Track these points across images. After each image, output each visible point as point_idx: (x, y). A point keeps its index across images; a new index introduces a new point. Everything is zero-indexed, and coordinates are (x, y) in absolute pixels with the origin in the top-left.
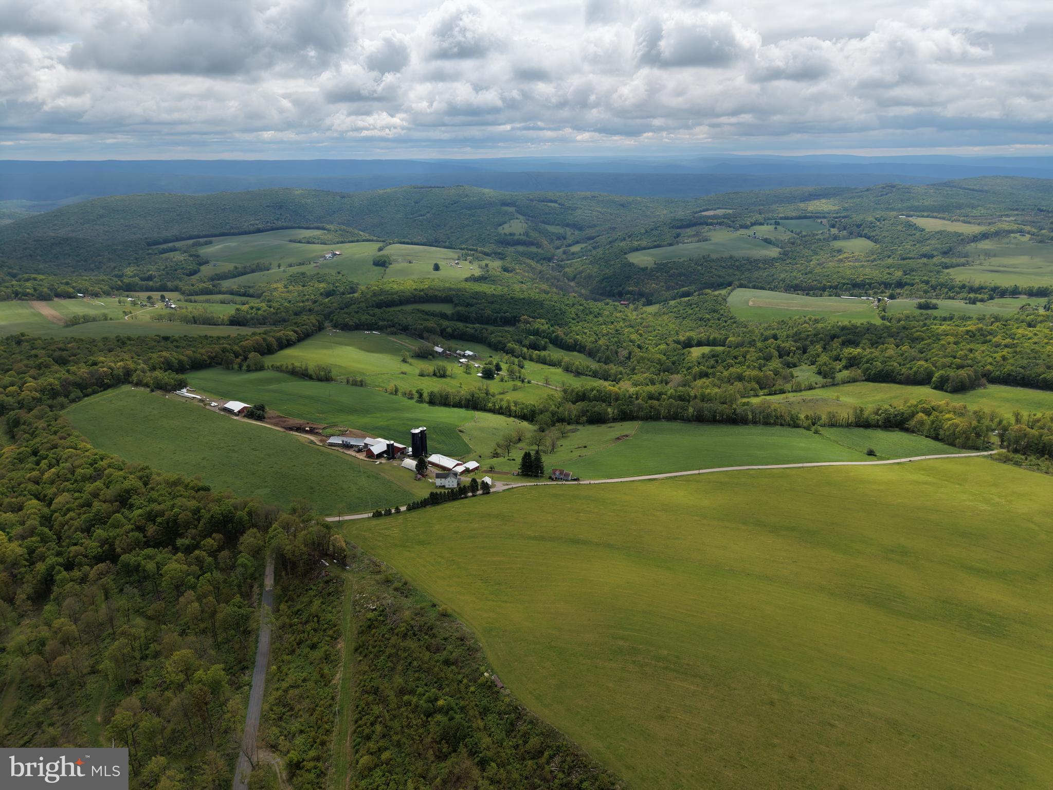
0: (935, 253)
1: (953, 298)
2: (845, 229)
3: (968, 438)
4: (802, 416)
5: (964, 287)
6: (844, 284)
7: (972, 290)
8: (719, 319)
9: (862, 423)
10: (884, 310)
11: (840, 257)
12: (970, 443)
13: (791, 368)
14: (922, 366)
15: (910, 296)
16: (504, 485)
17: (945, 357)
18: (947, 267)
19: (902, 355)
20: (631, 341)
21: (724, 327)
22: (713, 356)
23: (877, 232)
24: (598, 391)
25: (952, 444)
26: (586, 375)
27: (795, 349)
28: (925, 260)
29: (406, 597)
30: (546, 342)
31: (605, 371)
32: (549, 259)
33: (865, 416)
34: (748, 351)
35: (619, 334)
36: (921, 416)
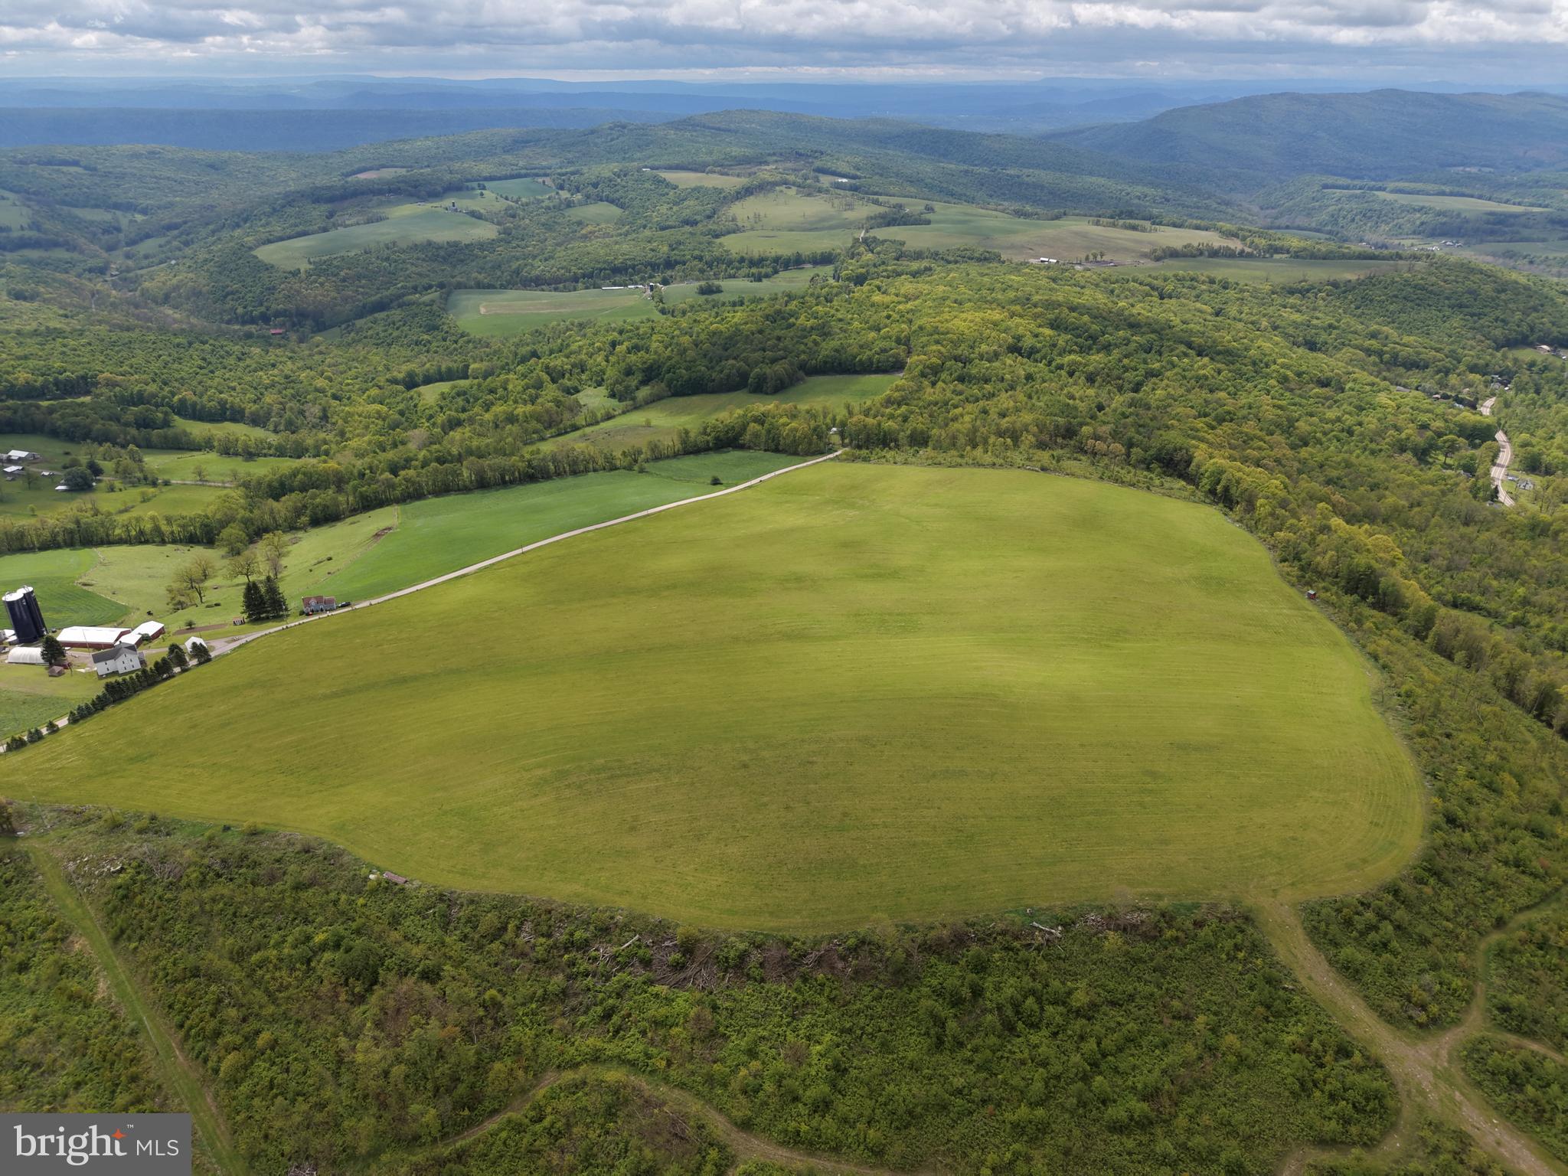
0: (698, 218)
1: (734, 277)
2: (578, 191)
3: (810, 443)
4: (618, 454)
5: (742, 260)
6: (601, 270)
7: (753, 263)
8: (444, 340)
9: (691, 449)
10: (661, 301)
11: (584, 232)
12: (813, 448)
13: (572, 394)
14: (733, 366)
15: (683, 279)
16: (229, 642)
17: (754, 351)
18: (717, 236)
19: (705, 356)
20: (317, 390)
21: (455, 349)
22: (458, 394)
23: (620, 193)
24: (304, 474)
25: (795, 453)
26: (265, 455)
27: (569, 367)
28: (688, 228)
29: (168, 834)
30: (166, 414)
31: (296, 442)
32: (102, 271)
33: (692, 439)
34: (507, 381)
35: (292, 381)
36: (754, 427)
